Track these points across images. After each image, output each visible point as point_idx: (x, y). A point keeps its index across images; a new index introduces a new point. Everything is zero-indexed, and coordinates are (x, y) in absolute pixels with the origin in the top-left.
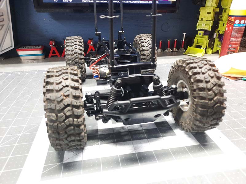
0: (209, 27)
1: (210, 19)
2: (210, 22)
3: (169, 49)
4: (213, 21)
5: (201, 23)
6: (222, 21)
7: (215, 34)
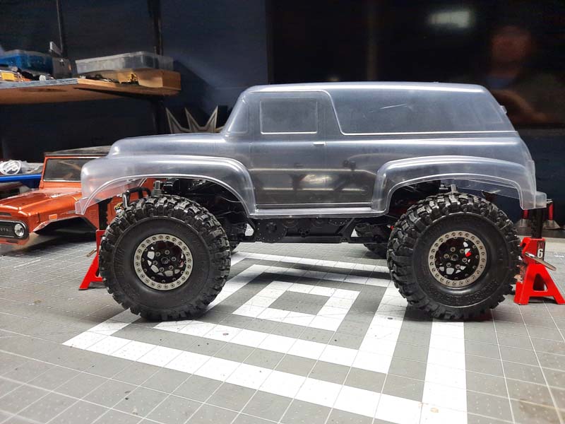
3: (551, 222)
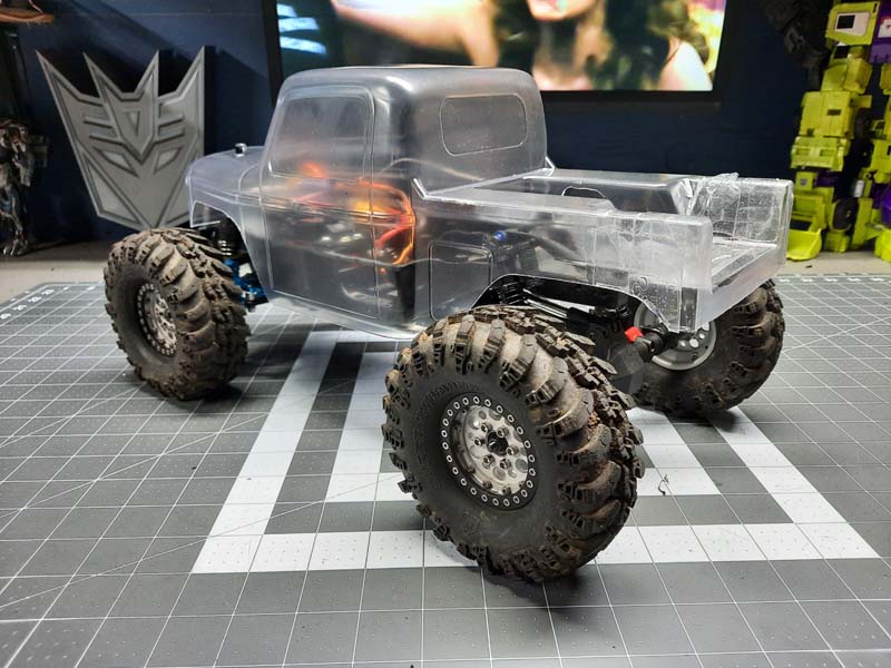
0: (836, 160)
1: (838, 133)
2: (839, 142)
4: (852, 141)
5: (807, 145)
6: (883, 138)
7: (860, 182)
